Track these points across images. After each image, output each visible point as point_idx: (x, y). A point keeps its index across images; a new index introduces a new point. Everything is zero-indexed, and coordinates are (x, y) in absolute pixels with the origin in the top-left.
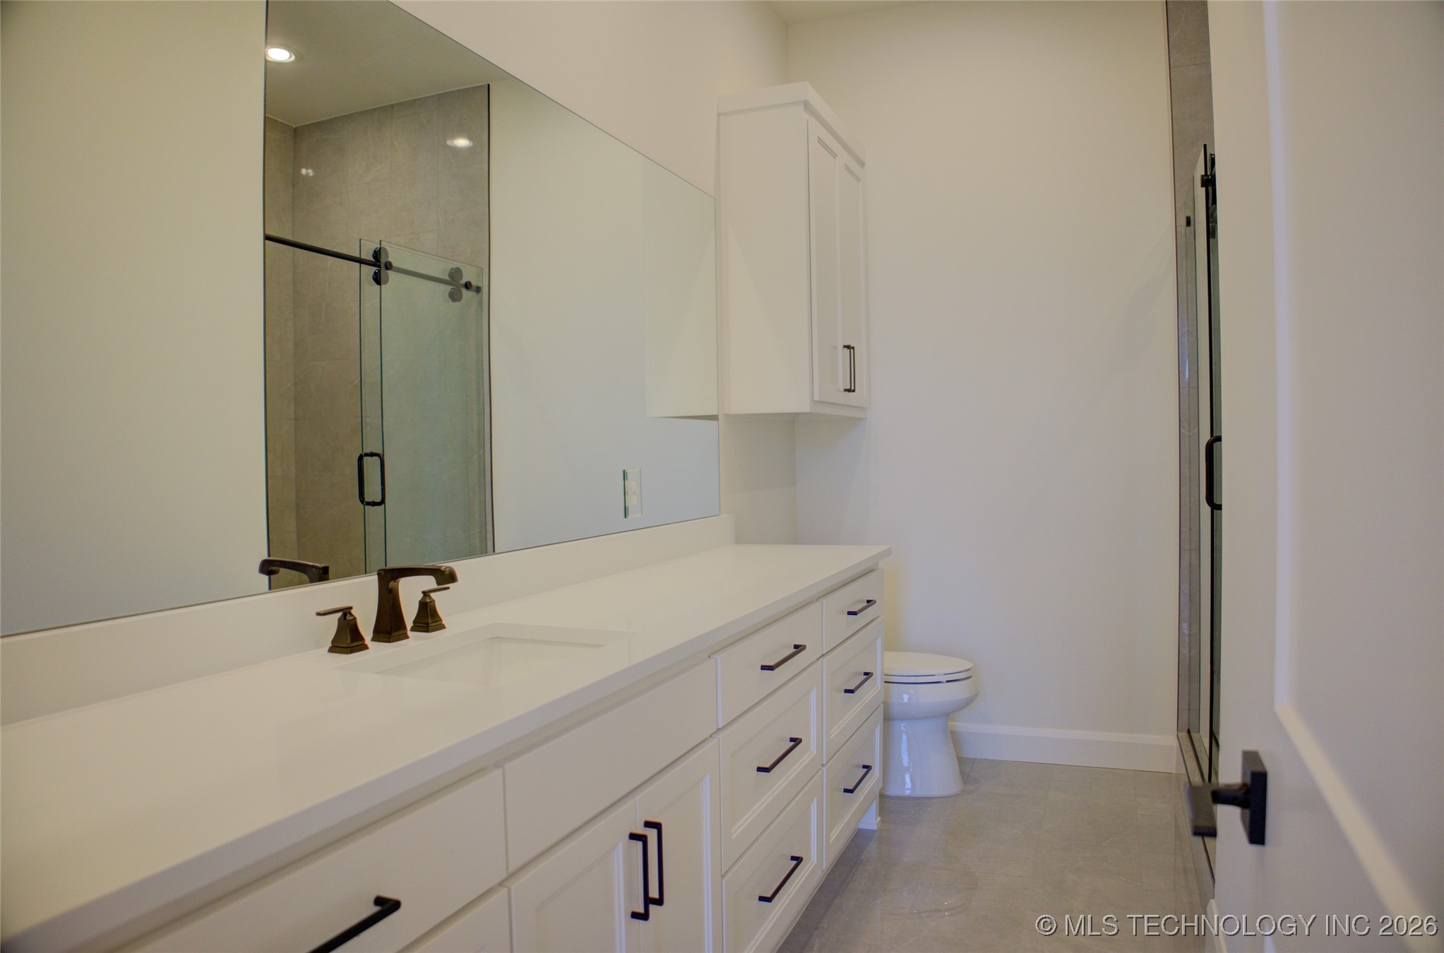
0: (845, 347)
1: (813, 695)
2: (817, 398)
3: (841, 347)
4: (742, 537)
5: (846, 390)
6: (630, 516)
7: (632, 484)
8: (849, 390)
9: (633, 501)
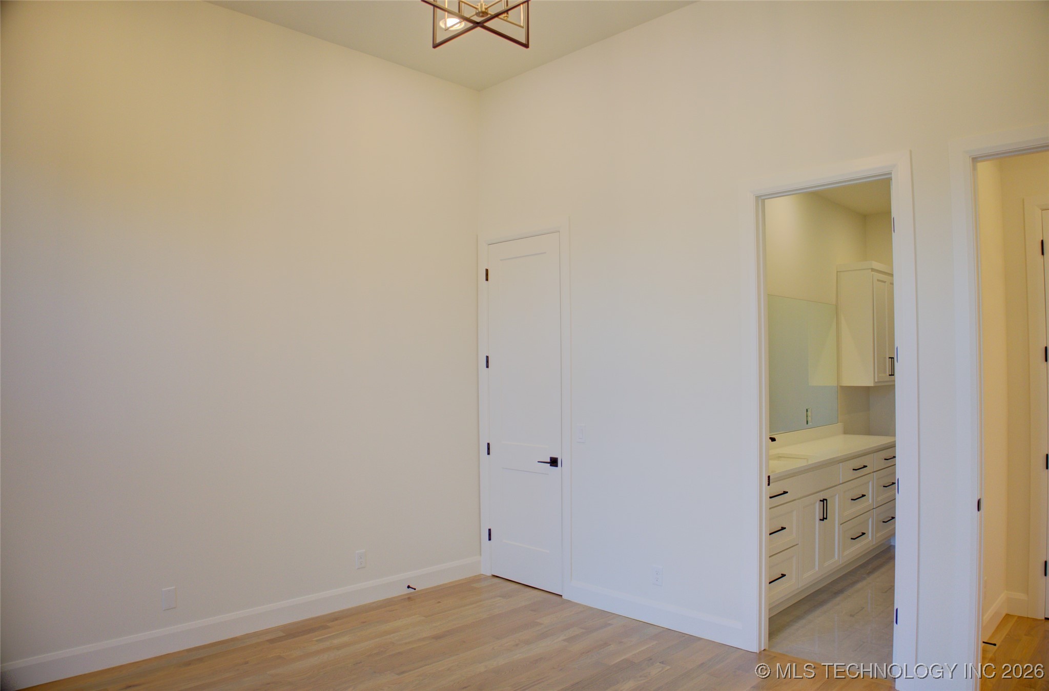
0: (890, 358)
1: (870, 483)
2: (876, 381)
3: (887, 358)
4: (846, 432)
5: (890, 375)
6: (809, 424)
7: (809, 413)
8: (892, 375)
9: (809, 419)
